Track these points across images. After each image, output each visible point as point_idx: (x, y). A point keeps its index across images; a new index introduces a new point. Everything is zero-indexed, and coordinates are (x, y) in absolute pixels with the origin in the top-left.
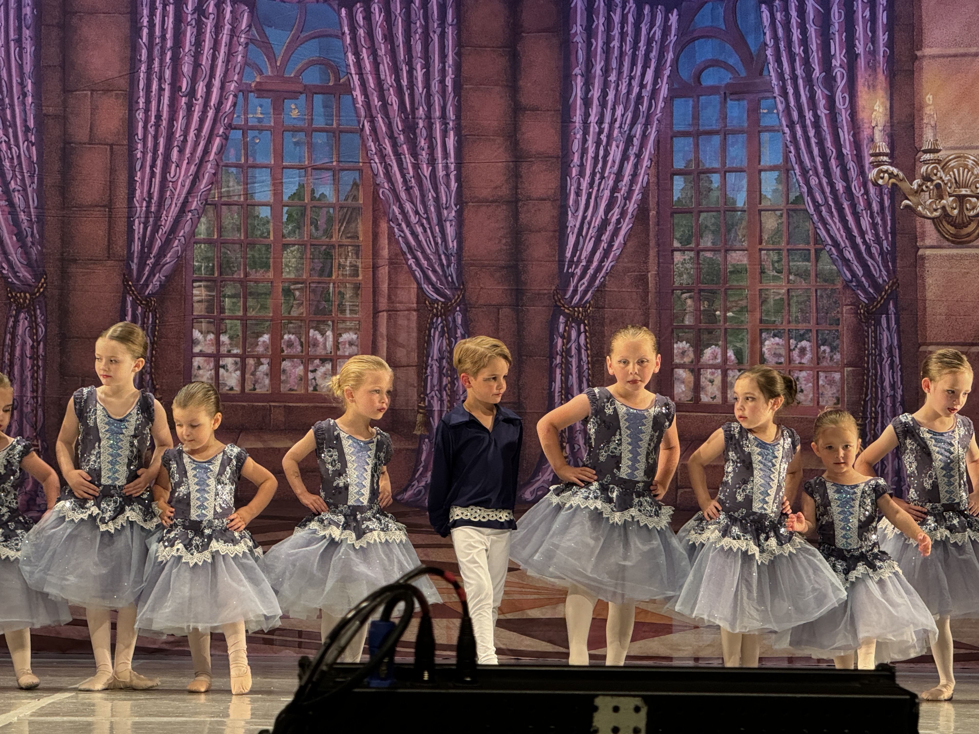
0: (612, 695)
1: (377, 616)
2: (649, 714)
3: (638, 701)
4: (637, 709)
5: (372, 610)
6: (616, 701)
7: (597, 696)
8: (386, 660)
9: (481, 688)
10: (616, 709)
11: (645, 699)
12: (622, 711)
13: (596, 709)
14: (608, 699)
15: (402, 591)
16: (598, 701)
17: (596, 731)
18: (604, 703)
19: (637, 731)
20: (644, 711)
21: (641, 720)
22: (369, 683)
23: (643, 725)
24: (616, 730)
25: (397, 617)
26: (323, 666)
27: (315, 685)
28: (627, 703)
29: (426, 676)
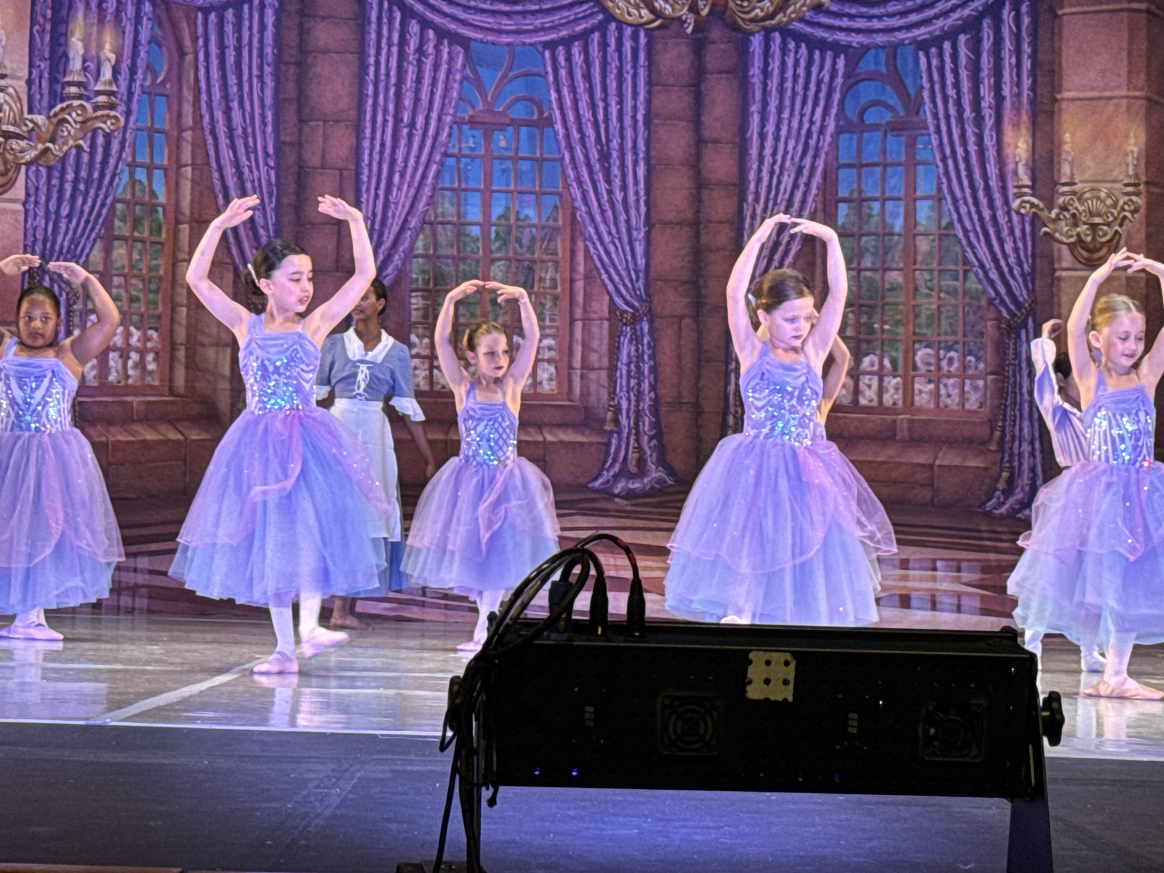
0: (765, 651)
1: (557, 576)
2: (797, 668)
3: (788, 656)
4: (787, 663)
5: (552, 571)
6: (767, 656)
7: (752, 651)
8: (564, 616)
9: (648, 642)
10: (768, 663)
11: (794, 654)
12: (773, 664)
13: (750, 662)
14: (761, 653)
15: (579, 554)
16: (752, 656)
17: (750, 682)
18: (757, 657)
19: (786, 682)
20: (793, 665)
21: (790, 673)
22: (548, 636)
23: (791, 678)
24: (767, 681)
25: (572, 580)
26: (508, 620)
27: (501, 637)
28: (778, 657)
29: (600, 632)
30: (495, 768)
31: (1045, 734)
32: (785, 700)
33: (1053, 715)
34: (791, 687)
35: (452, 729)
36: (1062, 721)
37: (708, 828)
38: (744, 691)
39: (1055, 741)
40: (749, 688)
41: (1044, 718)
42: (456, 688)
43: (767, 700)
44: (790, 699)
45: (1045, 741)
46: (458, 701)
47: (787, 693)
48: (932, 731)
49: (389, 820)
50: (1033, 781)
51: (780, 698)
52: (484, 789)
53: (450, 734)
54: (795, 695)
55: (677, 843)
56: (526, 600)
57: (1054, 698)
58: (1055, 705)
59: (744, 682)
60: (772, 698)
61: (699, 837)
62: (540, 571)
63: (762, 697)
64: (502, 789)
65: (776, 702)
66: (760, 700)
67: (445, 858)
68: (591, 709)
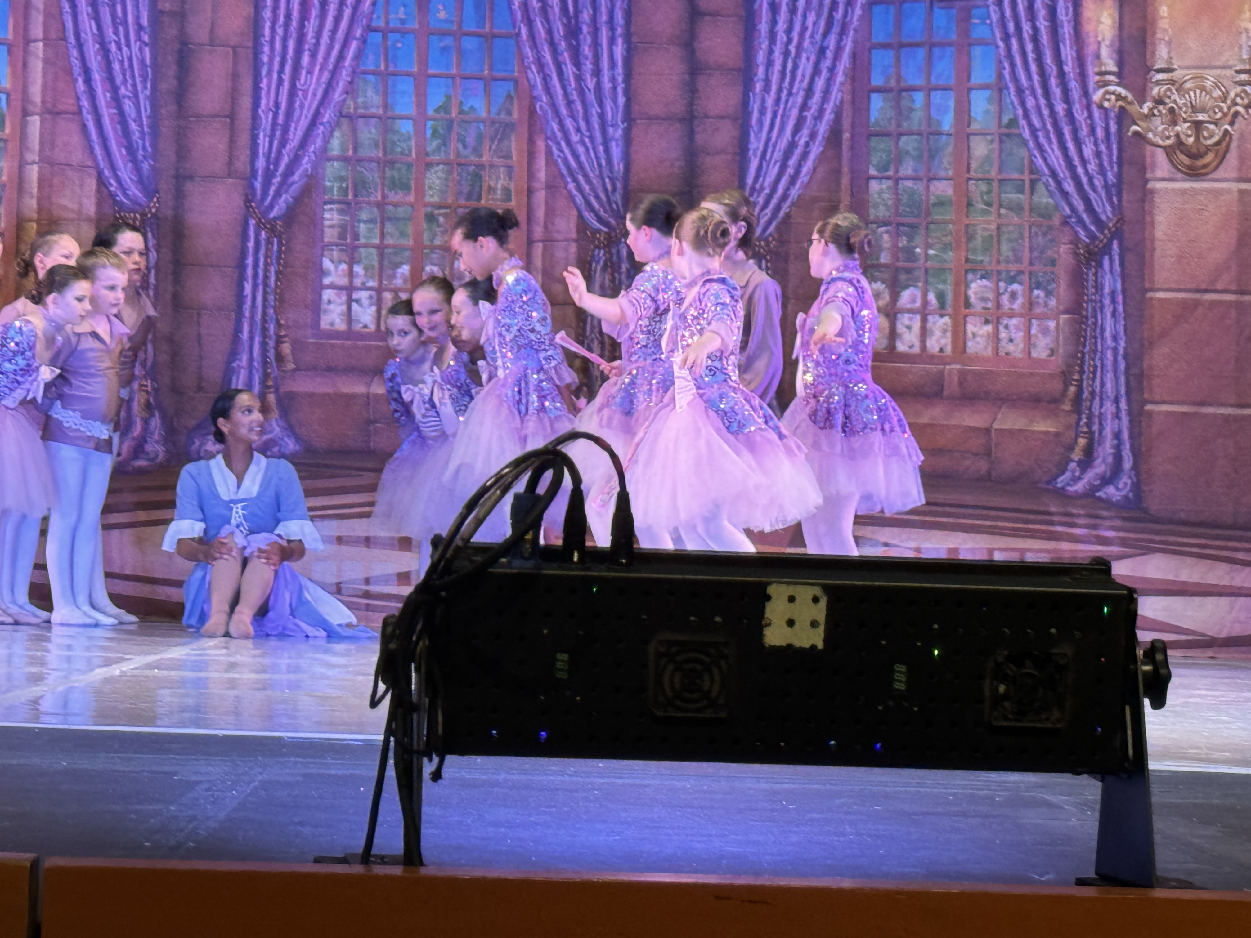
0: (788, 584)
1: (520, 486)
2: (829, 606)
3: (817, 591)
4: (816, 600)
5: (516, 477)
6: (791, 590)
7: (770, 583)
8: (529, 536)
9: (638, 571)
10: (792, 599)
11: (826, 589)
12: (798, 600)
13: (768, 598)
14: (783, 587)
15: (551, 457)
16: (772, 590)
17: (769, 625)
18: (778, 592)
19: (814, 624)
20: (823, 602)
21: (820, 612)
22: (509, 563)
23: (821, 617)
24: (791, 623)
25: (541, 489)
26: (458, 541)
27: (449, 562)
28: (805, 592)
29: (576, 558)
30: (440, 731)
31: (1146, 695)
32: (813, 647)
33: (1156, 670)
34: (821, 630)
35: (384, 683)
36: (1168, 677)
38: (761, 636)
39: (1159, 702)
40: (767, 632)
41: (1145, 673)
42: (390, 629)
43: (790, 646)
44: (820, 645)
45: (1147, 702)
46: (392, 646)
47: (817, 638)
48: (1002, 688)
50: (1131, 752)
51: (807, 644)
52: (425, 760)
53: (382, 687)
54: (826, 641)
56: (481, 515)
57: (1158, 649)
58: (1159, 657)
59: (759, 623)
60: (797, 643)
62: (499, 477)
63: (784, 643)
64: (449, 759)
65: (802, 650)
66: (781, 647)
67: (374, 851)
68: (565, 657)
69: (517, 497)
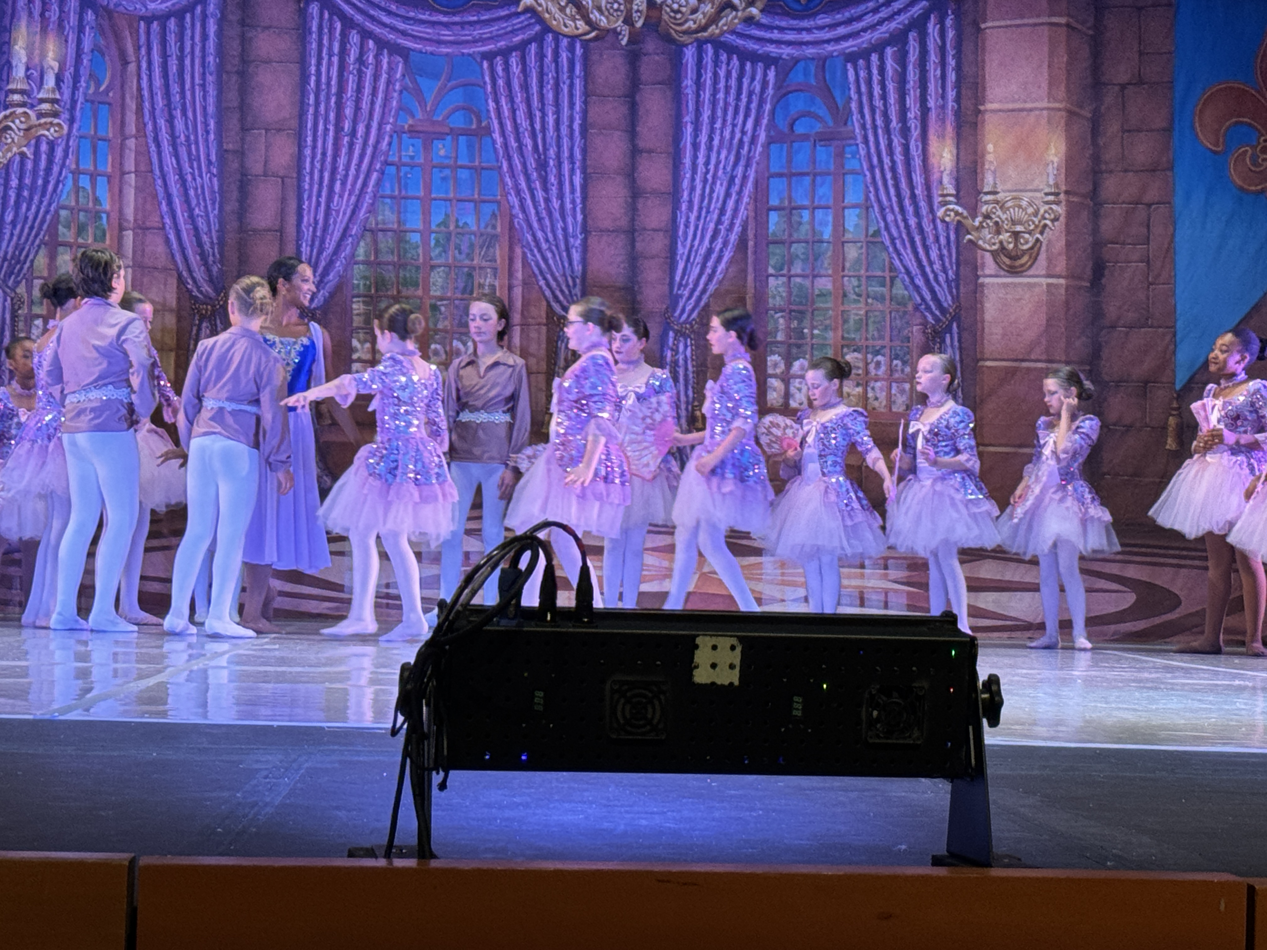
0: (711, 636)
1: (506, 563)
2: (743, 652)
3: (734, 641)
4: (733, 648)
5: (502, 557)
6: (714, 641)
7: (698, 635)
8: (513, 602)
9: (596, 627)
10: (714, 647)
11: (741, 639)
12: (719, 649)
13: (697, 647)
14: (708, 638)
15: (528, 541)
16: (699, 640)
17: (697, 667)
18: (704, 642)
19: (732, 667)
20: (739, 649)
21: (736, 657)
22: (498, 622)
23: (737, 662)
24: (714, 666)
25: (523, 565)
26: (458, 607)
27: (452, 623)
28: (724, 642)
29: (549, 618)
30: (445, 752)
31: (984, 716)
32: (731, 684)
33: (992, 697)
34: (737, 671)
35: (402, 714)
36: (1000, 703)
37: (652, 813)
38: (691, 676)
39: (994, 721)
40: (696, 673)
41: (984, 700)
42: (406, 674)
43: (713, 684)
44: (736, 683)
45: (985, 722)
46: (409, 687)
47: (734, 677)
48: (875, 713)
49: (337, 808)
50: (973, 763)
51: (726, 683)
52: (434, 773)
53: (401, 719)
54: (741, 679)
55: (622, 827)
56: (475, 588)
57: (993, 681)
58: (994, 688)
59: (690, 666)
60: (719, 682)
61: (644, 822)
63: (708, 681)
64: (452, 773)
65: (723, 686)
66: (706, 685)
67: (396, 842)
68: (540, 694)
69: (503, 570)
